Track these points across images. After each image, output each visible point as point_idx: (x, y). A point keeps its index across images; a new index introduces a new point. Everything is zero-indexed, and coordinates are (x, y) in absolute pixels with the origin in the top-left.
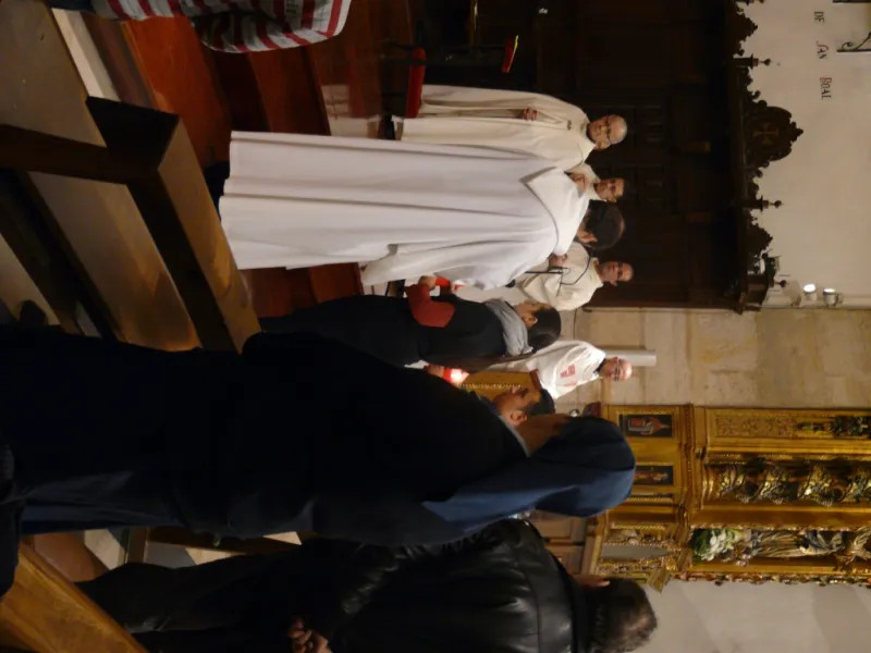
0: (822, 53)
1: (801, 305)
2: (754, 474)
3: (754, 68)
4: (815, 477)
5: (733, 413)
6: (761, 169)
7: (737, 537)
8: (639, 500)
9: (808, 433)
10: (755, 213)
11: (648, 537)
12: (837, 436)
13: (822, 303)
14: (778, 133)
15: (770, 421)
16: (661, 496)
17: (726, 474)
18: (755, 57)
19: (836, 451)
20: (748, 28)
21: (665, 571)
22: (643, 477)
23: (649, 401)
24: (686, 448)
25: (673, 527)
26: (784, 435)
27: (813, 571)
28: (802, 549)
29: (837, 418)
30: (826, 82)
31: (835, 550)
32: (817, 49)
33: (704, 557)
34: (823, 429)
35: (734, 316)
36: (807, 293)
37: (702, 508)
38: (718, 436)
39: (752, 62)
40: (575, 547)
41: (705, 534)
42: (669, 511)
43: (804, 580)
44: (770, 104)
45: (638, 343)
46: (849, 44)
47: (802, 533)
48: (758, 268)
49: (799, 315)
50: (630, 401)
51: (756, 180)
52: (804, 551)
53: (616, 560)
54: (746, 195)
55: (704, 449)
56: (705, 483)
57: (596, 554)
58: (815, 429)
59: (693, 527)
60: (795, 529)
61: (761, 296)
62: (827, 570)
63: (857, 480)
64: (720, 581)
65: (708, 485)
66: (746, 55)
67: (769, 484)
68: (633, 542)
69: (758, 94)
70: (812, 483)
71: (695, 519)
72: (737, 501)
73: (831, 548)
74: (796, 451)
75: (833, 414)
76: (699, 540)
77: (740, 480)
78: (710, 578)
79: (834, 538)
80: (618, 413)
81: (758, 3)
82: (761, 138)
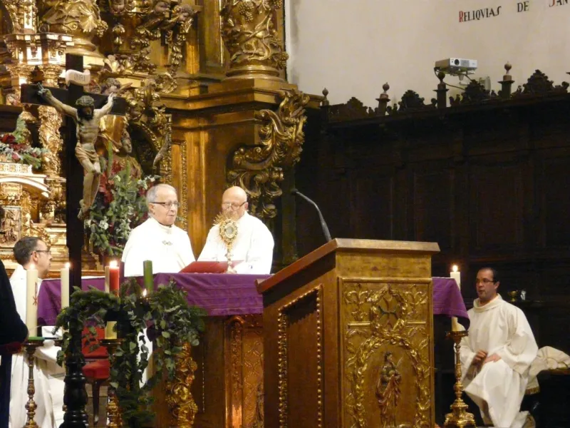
20: (538, 79)
81: (511, 73)
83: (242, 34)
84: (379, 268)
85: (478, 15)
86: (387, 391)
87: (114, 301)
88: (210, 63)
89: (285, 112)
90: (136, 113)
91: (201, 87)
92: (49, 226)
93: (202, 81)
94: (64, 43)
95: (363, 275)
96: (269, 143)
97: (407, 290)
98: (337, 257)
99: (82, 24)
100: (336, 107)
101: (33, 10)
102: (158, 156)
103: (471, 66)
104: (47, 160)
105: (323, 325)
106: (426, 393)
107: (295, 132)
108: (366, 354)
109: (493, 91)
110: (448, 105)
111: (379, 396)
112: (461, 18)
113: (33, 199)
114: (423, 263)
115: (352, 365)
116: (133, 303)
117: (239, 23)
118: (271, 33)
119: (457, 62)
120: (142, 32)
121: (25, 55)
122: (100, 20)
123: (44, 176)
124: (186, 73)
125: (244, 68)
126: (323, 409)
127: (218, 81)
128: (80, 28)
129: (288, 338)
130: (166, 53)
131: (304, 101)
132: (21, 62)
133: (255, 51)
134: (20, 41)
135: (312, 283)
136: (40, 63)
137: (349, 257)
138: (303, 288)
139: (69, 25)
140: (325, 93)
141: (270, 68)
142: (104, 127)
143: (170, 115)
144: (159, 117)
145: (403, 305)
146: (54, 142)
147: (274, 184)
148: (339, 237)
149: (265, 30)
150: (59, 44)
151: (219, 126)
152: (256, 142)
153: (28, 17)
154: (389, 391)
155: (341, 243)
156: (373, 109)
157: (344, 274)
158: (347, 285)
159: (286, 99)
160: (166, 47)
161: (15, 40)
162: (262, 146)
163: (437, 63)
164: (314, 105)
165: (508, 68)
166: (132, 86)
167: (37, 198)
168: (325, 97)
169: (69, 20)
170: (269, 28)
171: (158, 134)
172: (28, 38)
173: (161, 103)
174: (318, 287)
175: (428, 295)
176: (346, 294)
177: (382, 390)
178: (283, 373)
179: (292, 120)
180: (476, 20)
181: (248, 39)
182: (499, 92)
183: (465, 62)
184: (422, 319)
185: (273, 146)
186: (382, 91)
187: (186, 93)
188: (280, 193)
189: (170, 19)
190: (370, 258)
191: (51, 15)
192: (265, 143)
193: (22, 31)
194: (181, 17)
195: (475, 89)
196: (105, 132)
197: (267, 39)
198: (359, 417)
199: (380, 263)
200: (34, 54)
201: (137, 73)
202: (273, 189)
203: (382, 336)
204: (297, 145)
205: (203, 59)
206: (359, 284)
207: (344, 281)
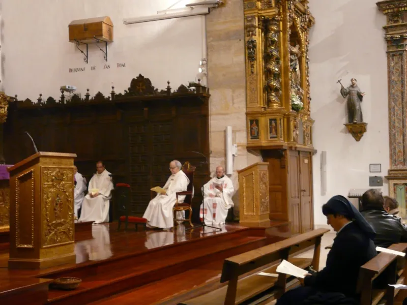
0: (107, 67)
1: (206, 73)
2: (271, 90)
3: (115, 92)
4: (271, 67)
5: (248, 98)
6: (155, 89)
7: (294, 94)
8: (282, 131)
9: (255, 70)
10: (172, 91)
11: (295, 127)
12: (255, 59)
13: (205, 66)
14: (141, 84)
15: (251, 83)
16: (281, 124)
17: (271, 99)
18: (111, 92)
19: (261, 60)
20: (99, 95)
21: (308, 120)
22: (274, 130)
23: (245, 128)
24: (263, 114)
25: (292, 118)
26: (256, 78)
27: (304, 65)
28: (297, 70)
29: (248, 59)
30: (119, 65)
31: (296, 58)
32: (106, 69)
33: (302, 106)
34: (253, 65)
35: (211, 98)
36: (202, 71)
37: (284, 107)
38: (257, 102)
39: (113, 93)
40: (300, 154)
41: (293, 106)
42: (286, 120)
43: (308, 68)
44: (129, 86)
45: (223, 133)
46: (104, 57)
47: (291, 70)
48: (194, 90)
49: (210, 74)
50: (246, 136)
51: (159, 91)
52: (298, 69)
53: (304, 139)
54: (166, 94)
55: (263, 107)
56: (275, 107)
57: (303, 147)
58: (253, 67)
59: (291, 111)
60: (290, 73)
61: (204, 88)
62: (304, 59)
63: (271, 52)
64: (309, 98)
65: (276, 106)
66: (110, 95)
67: (274, 83)
68: (298, 133)
69: (125, 91)
70: (273, 68)
71: (289, 110)
72: (281, 95)
73: (296, 59)
74: (261, 74)
75: (247, 60)
76: (296, 108)
77: (273, 94)
78: (309, 103)
79: (292, 58)
80: (250, 140)
81: (89, 92)
82: (142, 89)
85: (76, 70)
86: (58, 208)
95: (50, 165)
98: (41, 159)
103: (74, 89)
105: (34, 184)
107: (4, 111)
108: (50, 194)
109: (82, 98)
110: (65, 103)
111: (55, 209)
112: (70, 71)
114: (71, 161)
115: (45, 198)
119: (69, 87)
126: (34, 214)
129: (20, 189)
131: (8, 99)
135: (31, 168)
137: (45, 159)
145: (64, 176)
148: (41, 151)
155: (42, 153)
156: (36, 103)
157: (43, 165)
163: (60, 88)
164: (12, 101)
165: (88, 90)
168: (16, 98)
174: (32, 170)
176: (43, 172)
177: (56, 207)
178: (18, 202)
179: (3, 106)
180: (76, 73)
182: (85, 99)
183: (71, 87)
184: (70, 181)
186: (39, 96)
190: (53, 159)
195: (76, 97)
198: (48, 217)
199: (56, 161)
203: (56, 187)
206: (48, 169)
207: (43, 168)
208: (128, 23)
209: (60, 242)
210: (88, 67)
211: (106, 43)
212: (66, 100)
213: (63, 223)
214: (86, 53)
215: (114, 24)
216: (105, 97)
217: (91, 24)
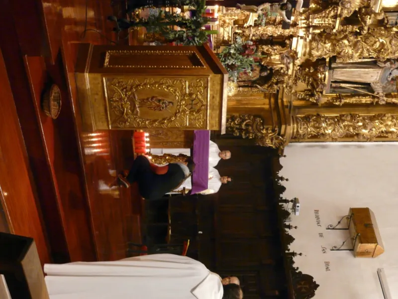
0: (324, 251)
3: (295, 257)
14: (308, 286)
18: (295, 252)
20: (291, 239)
30: (327, 264)
32: (321, 249)
39: (294, 254)
44: (303, 273)
46: (335, 247)
66: (291, 251)
69: (298, 268)
81: (294, 229)
82: (301, 289)
83: (309, 122)
84: (214, 99)
85: (317, 217)
86: (155, 103)
87: (200, 12)
88: (297, 111)
89: (277, 139)
90: (277, 77)
91: (287, 106)
92: (232, 28)
93: (290, 107)
94: (308, 37)
95: (210, 90)
96: (264, 132)
97: (203, 116)
98: (219, 76)
99: (315, 49)
100: (279, 162)
101: (322, 24)
102: (259, 86)
103: (296, 213)
104: (260, 28)
105: (187, 69)
106: (154, 125)
107: (268, 143)
108: (172, 91)
109: (285, 221)
110: (280, 204)
111: (153, 98)
112: (316, 211)
113: (243, 20)
114: (216, 126)
115: (167, 83)
116: (199, 20)
117: (314, 121)
118: (310, 134)
120: (310, 79)
121: (304, 20)
122: (316, 58)
123: (253, 25)
124: (293, 101)
125: (295, 123)
126: (147, 68)
127: (290, 113)
128: (313, 49)
129: (181, 55)
130: (302, 91)
131: (281, 147)
132: (300, 18)
133: (302, 127)
134: (309, 17)
135: (207, 65)
136: (300, 26)
137: (219, 82)
138: (204, 61)
139: (314, 44)
140: (285, 156)
141: (295, 133)
142: (272, 57)
143: (276, 92)
144: (275, 87)
145: (196, 113)
146: (267, 31)
147: (248, 135)
149: (311, 132)
150: (308, 33)
151: (271, 113)
152: (265, 126)
153: (319, 21)
154: (156, 104)
156: (278, 175)
157: (211, 79)
158: (206, 80)
159: (282, 139)
160: (304, 91)
161: (310, 15)
162: (263, 129)
163: (298, 199)
164: (280, 152)
165: (296, 227)
166: (289, 70)
167: (244, 22)
168: (283, 156)
169: (317, 44)
170: (312, 134)
171: (268, 87)
172: (310, 20)
173: (281, 88)
174: (205, 67)
175: (201, 128)
176: (201, 80)
177: (155, 100)
178: (164, 53)
179: (274, 142)
180: (314, 217)
181: (307, 124)
182: (285, 224)
183: (298, 210)
184: (189, 124)
185: (263, 133)
186: (286, 178)
187: (285, 100)
188: (244, 137)
189: (316, 91)
190: (218, 95)
191: (319, 38)
192: (264, 130)
193: (314, 18)
194: (317, 96)
195: (287, 214)
196: (270, 58)
197: (306, 132)
198: (142, 86)
199: (216, 100)
200: (304, 23)
201: (294, 72)
202: (245, 134)
203: (181, 100)
204: (263, 144)
205: (299, 107)
206: (206, 87)
207: (208, 79)
208: (379, 274)
209: (111, 105)
210: (322, 229)
211: (352, 250)
212: (283, 205)
213: (135, 112)
214: (337, 227)
215: (375, 259)
216: (289, 245)
217: (373, 232)
